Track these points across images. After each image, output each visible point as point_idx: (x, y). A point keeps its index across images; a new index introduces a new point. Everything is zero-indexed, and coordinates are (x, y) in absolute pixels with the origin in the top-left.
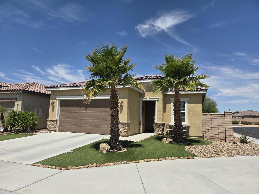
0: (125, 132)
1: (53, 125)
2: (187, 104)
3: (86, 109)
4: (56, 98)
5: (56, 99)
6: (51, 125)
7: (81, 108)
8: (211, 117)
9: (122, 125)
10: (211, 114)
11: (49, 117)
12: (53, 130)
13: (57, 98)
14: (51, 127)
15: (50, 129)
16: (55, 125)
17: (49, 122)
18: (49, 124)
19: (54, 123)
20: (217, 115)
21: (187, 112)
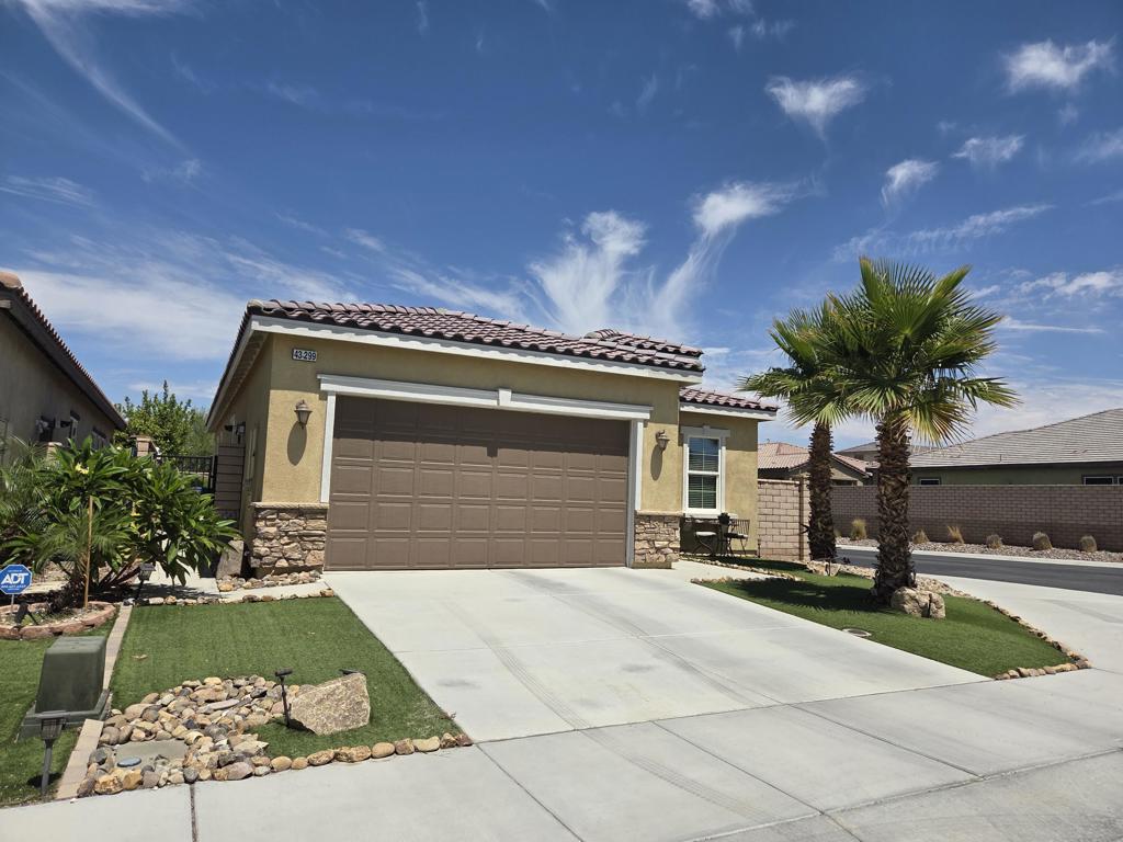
0: (673, 549)
1: (301, 536)
2: (724, 448)
3: (492, 453)
4: (319, 381)
5: (324, 387)
6: (286, 540)
7: (429, 445)
8: (774, 492)
9: (661, 525)
10: (773, 483)
11: (266, 492)
12: (301, 563)
13: (327, 382)
14: (293, 549)
15: (283, 563)
16: (321, 536)
17: (273, 520)
18: (273, 530)
19: (312, 523)
20: (785, 487)
21: (724, 474)
